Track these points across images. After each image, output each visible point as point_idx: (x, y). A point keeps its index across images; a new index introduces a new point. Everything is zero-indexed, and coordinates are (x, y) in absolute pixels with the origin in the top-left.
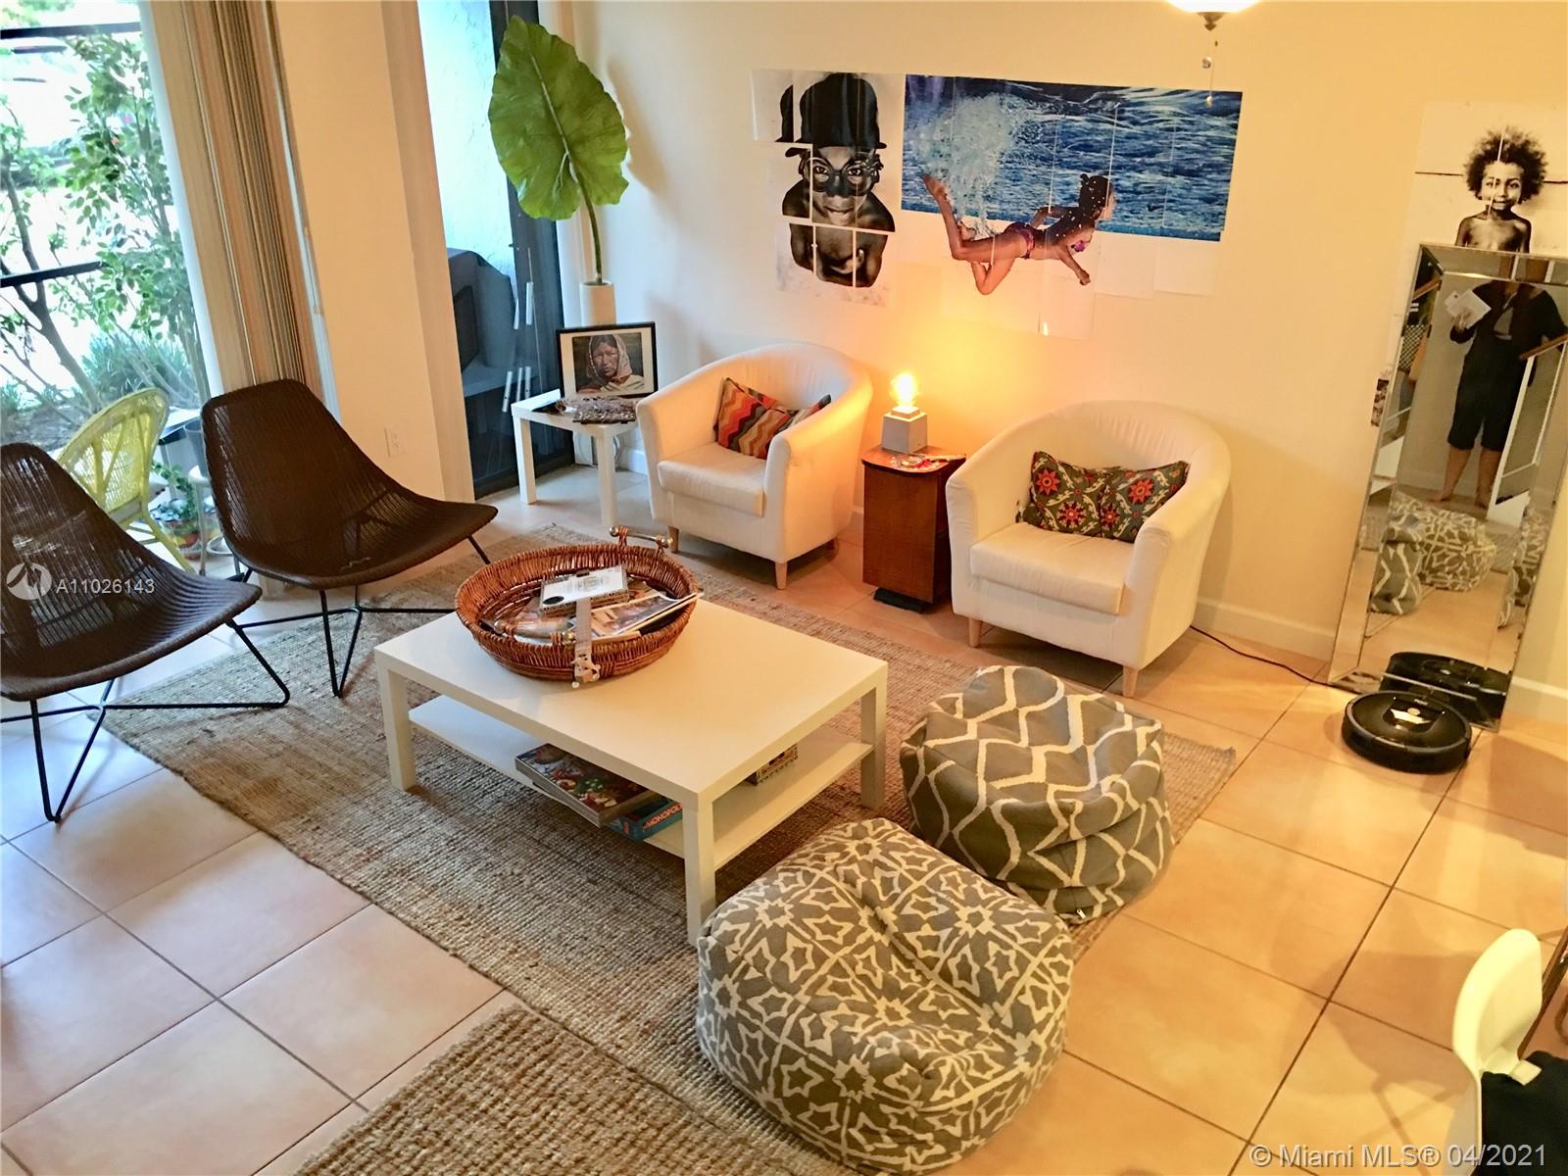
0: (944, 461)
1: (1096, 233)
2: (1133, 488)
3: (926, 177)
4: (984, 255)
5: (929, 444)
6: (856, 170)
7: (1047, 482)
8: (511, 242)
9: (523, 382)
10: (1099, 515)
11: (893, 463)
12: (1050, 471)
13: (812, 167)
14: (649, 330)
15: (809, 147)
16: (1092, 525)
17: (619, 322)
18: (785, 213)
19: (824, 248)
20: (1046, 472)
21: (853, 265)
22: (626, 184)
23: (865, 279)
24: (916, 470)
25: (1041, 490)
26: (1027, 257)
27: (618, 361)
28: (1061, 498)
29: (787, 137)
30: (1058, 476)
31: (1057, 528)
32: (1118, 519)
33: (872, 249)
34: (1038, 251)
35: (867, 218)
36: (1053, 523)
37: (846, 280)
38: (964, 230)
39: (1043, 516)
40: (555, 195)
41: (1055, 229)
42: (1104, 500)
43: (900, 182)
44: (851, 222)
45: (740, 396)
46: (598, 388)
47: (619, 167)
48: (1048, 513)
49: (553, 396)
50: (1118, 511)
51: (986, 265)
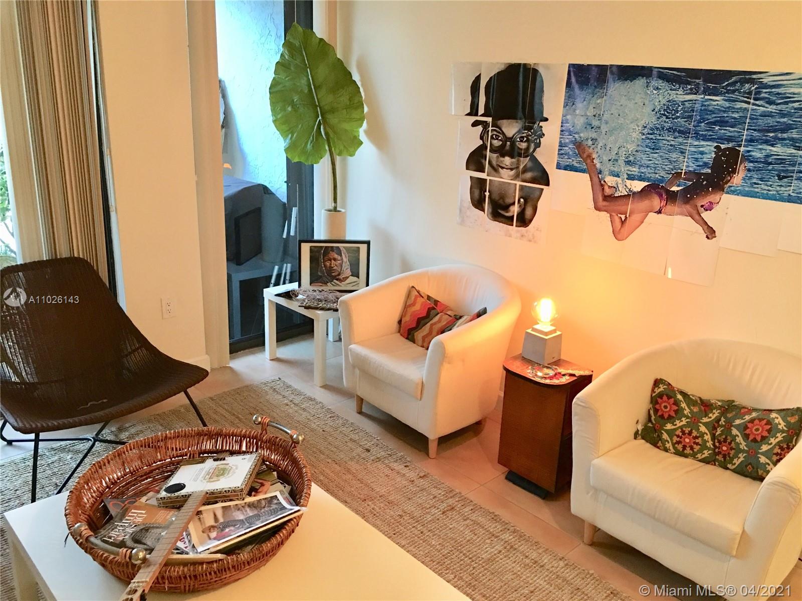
0: (574, 375)
1: (725, 197)
2: (749, 425)
3: (579, 146)
4: (623, 208)
5: (562, 357)
6: (523, 137)
7: (666, 407)
8: (286, 180)
9: (285, 274)
10: (714, 445)
11: (529, 373)
12: (669, 397)
13: (490, 134)
14: (366, 245)
15: (489, 120)
16: (706, 453)
17: (348, 238)
18: (467, 168)
19: (494, 196)
20: (665, 398)
21: (515, 210)
22: (362, 143)
23: (524, 221)
24: (548, 382)
25: (660, 413)
26: (659, 212)
27: (342, 266)
28: (678, 424)
29: (474, 111)
30: (677, 403)
31: (673, 450)
32: (732, 452)
33: (530, 200)
34: (669, 208)
35: (529, 175)
36: (669, 445)
37: (509, 220)
38: (606, 188)
39: (660, 438)
40: (309, 146)
41: (686, 190)
42: (719, 432)
43: (557, 148)
44: (516, 177)
45: (420, 301)
46: (326, 283)
47: (359, 131)
48: (665, 436)
49: (294, 286)
50: (733, 445)
51: (623, 217)
